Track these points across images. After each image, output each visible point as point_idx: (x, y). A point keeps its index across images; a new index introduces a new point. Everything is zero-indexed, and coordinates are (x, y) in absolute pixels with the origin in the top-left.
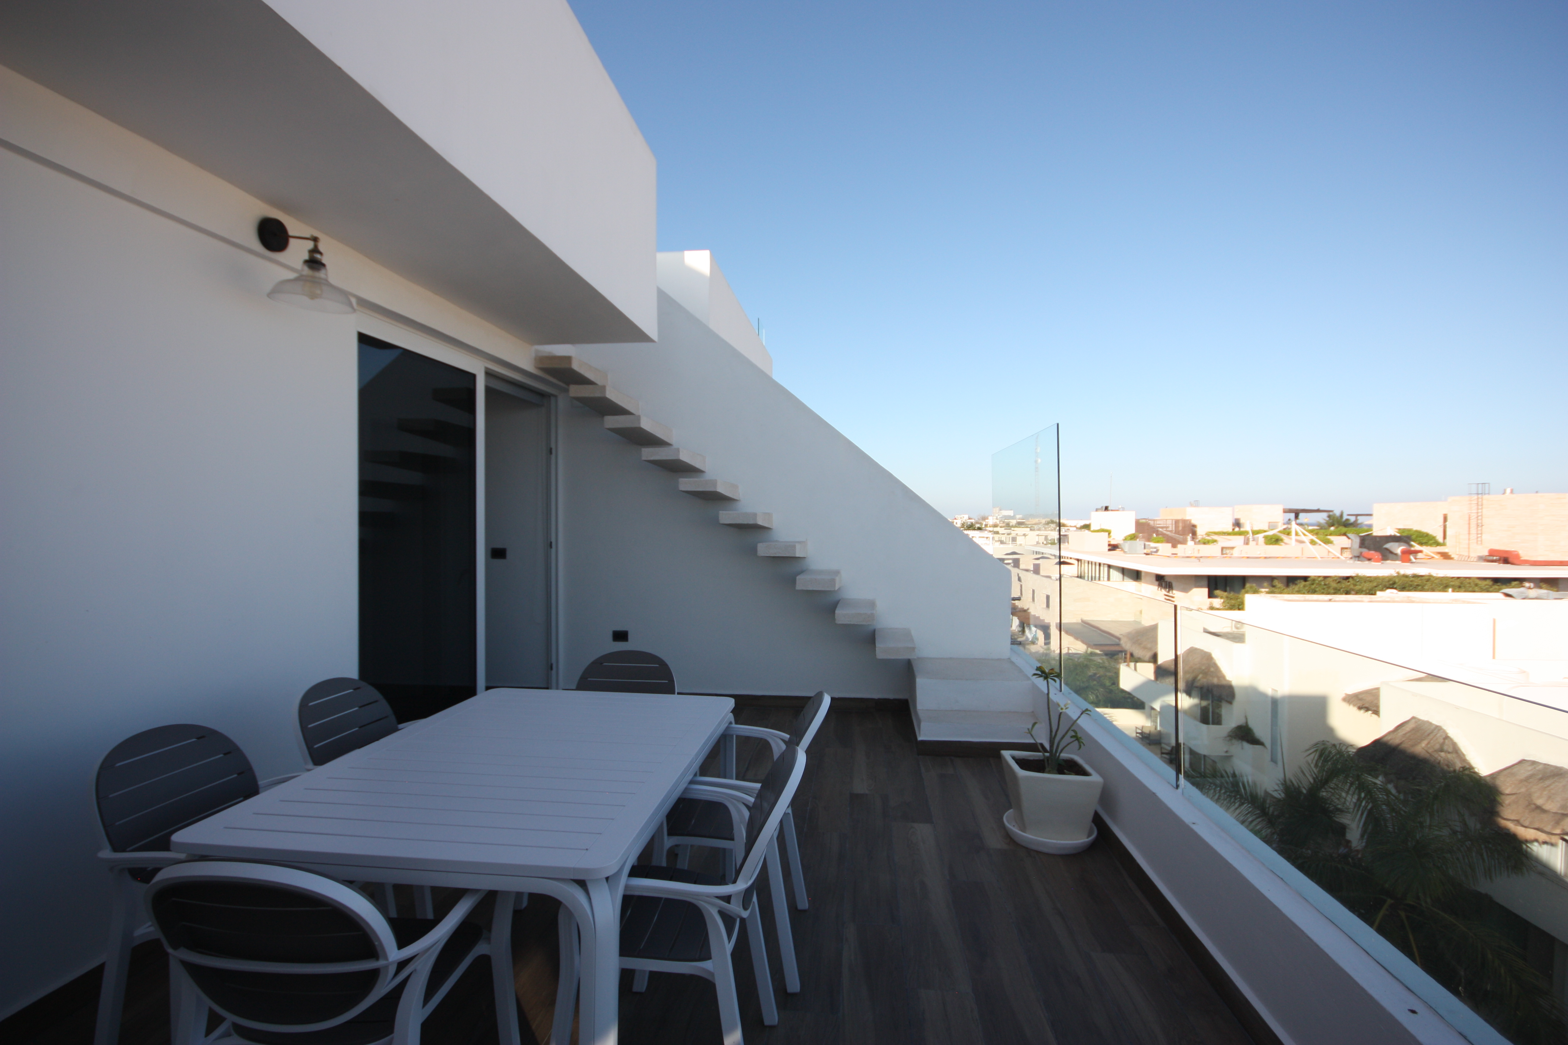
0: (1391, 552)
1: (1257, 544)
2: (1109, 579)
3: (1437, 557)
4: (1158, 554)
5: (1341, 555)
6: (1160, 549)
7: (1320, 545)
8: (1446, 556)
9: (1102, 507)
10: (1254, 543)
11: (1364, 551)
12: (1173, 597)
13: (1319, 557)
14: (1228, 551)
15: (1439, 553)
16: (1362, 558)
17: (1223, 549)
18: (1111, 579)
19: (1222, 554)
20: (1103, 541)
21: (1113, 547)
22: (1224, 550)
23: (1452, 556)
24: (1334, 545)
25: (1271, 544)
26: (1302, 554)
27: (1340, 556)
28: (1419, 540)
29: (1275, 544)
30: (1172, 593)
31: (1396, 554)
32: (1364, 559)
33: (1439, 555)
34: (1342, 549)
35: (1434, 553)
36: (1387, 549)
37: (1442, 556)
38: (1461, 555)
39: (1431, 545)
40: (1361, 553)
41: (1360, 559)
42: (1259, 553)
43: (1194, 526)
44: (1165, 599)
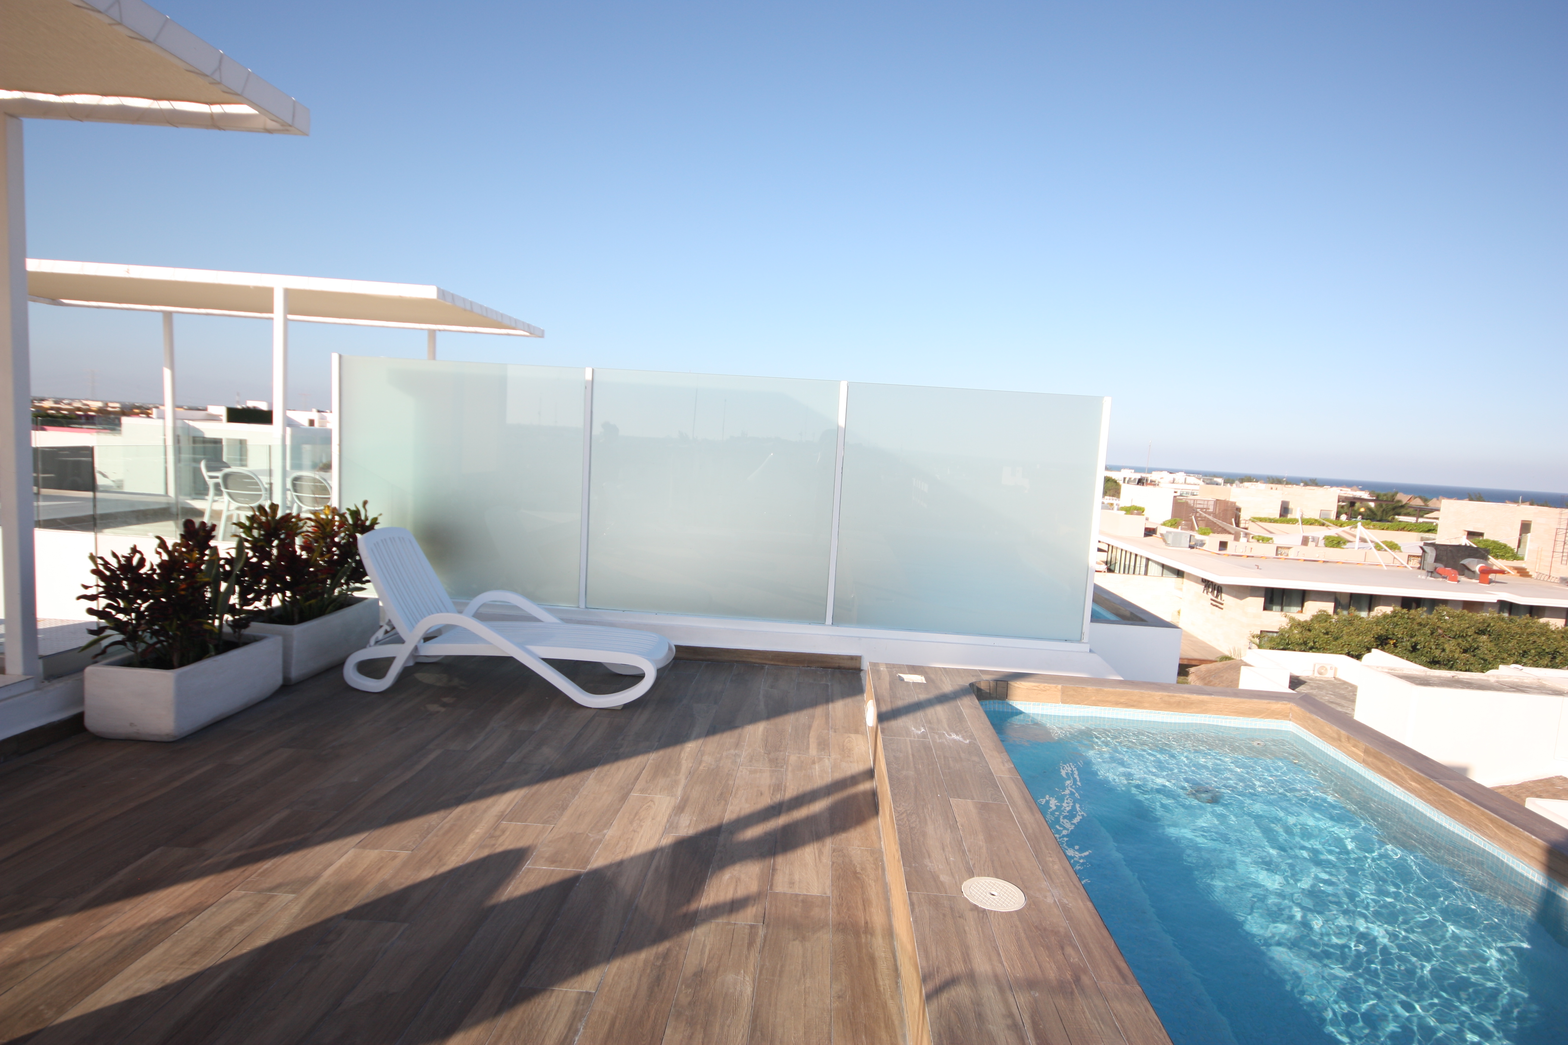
0: (1469, 569)
1: (1316, 546)
2: (1146, 573)
3: (1513, 573)
4: (1204, 547)
5: (1408, 564)
6: (1207, 542)
7: (1385, 550)
8: (1523, 572)
9: (1135, 479)
10: (1314, 544)
11: (1440, 566)
12: (1222, 604)
13: (1384, 565)
14: (1283, 551)
15: (1516, 568)
16: (1435, 574)
17: (1278, 548)
18: (1149, 573)
19: (1277, 554)
20: (1138, 524)
21: (1150, 532)
22: (1280, 549)
23: (1530, 573)
24: (1401, 552)
25: (1332, 546)
26: (1365, 561)
27: (1406, 565)
28: (1495, 553)
29: (1336, 547)
30: (1221, 599)
31: (1474, 572)
32: (1438, 575)
33: (1516, 571)
34: (1409, 556)
35: (1510, 567)
36: (1464, 565)
37: (1518, 573)
38: (1540, 573)
39: (1507, 559)
40: (1436, 568)
41: (1433, 575)
42: (1317, 556)
43: (1239, 510)
44: (1212, 604)
